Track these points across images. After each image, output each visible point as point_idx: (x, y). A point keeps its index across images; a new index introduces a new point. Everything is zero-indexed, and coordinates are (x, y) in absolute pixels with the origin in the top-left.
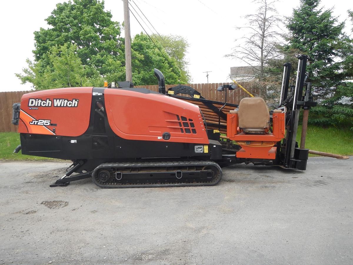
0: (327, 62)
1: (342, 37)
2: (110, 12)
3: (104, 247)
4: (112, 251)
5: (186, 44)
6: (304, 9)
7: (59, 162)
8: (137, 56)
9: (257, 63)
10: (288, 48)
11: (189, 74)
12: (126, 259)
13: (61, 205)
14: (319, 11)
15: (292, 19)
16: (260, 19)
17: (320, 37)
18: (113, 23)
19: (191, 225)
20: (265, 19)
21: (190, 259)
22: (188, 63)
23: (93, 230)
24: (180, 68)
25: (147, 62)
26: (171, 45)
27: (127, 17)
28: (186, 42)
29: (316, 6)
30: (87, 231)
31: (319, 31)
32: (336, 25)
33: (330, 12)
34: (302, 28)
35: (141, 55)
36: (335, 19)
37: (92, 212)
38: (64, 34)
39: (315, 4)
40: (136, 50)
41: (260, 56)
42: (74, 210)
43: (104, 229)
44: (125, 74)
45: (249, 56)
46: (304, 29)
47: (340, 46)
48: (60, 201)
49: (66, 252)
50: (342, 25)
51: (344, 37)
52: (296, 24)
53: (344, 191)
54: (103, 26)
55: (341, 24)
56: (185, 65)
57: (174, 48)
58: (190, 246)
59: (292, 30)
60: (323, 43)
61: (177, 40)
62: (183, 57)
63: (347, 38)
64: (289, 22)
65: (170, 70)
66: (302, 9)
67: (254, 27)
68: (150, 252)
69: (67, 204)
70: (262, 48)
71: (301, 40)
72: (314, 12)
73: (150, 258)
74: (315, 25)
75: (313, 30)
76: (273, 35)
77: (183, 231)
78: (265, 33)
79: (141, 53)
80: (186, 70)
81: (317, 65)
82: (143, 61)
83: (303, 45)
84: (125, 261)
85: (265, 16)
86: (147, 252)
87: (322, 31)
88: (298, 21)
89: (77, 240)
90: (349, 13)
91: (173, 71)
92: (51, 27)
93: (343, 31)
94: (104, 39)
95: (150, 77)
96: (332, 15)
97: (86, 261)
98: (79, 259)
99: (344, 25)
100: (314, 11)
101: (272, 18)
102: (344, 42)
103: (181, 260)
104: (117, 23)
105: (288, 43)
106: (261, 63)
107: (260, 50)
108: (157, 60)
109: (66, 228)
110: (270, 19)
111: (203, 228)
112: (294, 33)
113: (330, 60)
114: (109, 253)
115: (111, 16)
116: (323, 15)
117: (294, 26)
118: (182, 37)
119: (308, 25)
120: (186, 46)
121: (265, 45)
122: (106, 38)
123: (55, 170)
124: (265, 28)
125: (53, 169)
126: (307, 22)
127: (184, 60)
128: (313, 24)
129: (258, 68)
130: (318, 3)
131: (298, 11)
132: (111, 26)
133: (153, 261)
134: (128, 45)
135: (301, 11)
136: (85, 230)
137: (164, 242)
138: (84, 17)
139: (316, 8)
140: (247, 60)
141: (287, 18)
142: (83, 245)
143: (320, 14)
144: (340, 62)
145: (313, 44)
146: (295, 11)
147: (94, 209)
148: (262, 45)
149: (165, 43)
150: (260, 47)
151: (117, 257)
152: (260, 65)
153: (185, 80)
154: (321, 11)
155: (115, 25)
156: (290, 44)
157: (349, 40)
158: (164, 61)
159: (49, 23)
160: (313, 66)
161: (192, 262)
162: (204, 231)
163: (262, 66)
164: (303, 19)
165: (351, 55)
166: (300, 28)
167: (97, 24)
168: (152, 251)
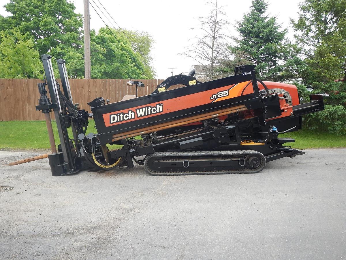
0: (272, 64)
1: (286, 42)
2: (73, 4)
3: (41, 224)
4: (47, 228)
5: (152, 40)
6: (253, 14)
7: (10, 151)
8: (99, 50)
9: (208, 63)
10: (238, 49)
11: (154, 70)
12: (59, 234)
13: (5, 189)
14: (266, 17)
15: (242, 23)
16: (211, 21)
17: (266, 41)
18: (76, 15)
19: (125, 206)
20: (215, 21)
21: (116, 232)
22: (153, 59)
23: (32, 211)
24: (145, 63)
25: (110, 56)
26: (137, 40)
27: (87, 10)
28: (151, 38)
29: (263, 12)
30: (28, 211)
31: (265, 35)
32: (280, 30)
33: (275, 19)
34: (250, 32)
35: (103, 49)
36: (279, 25)
37: (35, 195)
38: (23, 23)
39: (263, 10)
40: (98, 43)
41: (211, 55)
42: (18, 194)
43: (44, 210)
44: (83, 66)
45: (201, 56)
46: (252, 33)
47: (282, 50)
48: (5, 186)
49: (3, 229)
50: (285, 32)
51: (287, 42)
52: (245, 28)
53: (267, 178)
54: (65, 18)
55: (285, 30)
56: (150, 60)
57: (140, 43)
58: (120, 222)
59: (242, 33)
60: (267, 47)
61: (143, 35)
62: (149, 53)
63: (289, 43)
64: (239, 26)
65: (133, 65)
66: (251, 14)
67: (206, 29)
68: (82, 227)
69: (12, 188)
70: (212, 49)
71: (250, 42)
72: (262, 18)
73: (81, 233)
74: (262, 30)
75: (260, 35)
76: (223, 37)
77: (117, 211)
78: (216, 35)
79: (103, 47)
80: (151, 65)
81: (262, 67)
82: (106, 55)
83: (251, 48)
84: (58, 235)
85: (216, 19)
86: (80, 228)
87: (268, 36)
88: (247, 25)
89: (16, 219)
90: (291, 20)
91: (136, 66)
92: (10, 14)
93: (285, 37)
94: (66, 30)
95: (113, 71)
96: (277, 21)
97: (21, 236)
98: (14, 234)
99: (288, 31)
100: (262, 16)
101: (222, 21)
102: (285, 47)
103: (108, 233)
104: (80, 15)
105: (238, 45)
106: (211, 63)
107: (211, 50)
108: (119, 54)
109: (7, 209)
110: (220, 22)
111: (136, 208)
112: (244, 37)
113: (275, 63)
114: (44, 229)
115: (74, 8)
116: (269, 21)
117: (243, 30)
118: (148, 33)
119: (254, 30)
120: (152, 42)
121: (215, 45)
122: (68, 29)
123: (5, 158)
124: (216, 30)
125: (3, 157)
126: (255, 27)
127: (149, 55)
128: (260, 29)
129: (208, 67)
130: (265, 10)
131: (247, 16)
132: (73, 18)
133: (83, 235)
134: (87, 38)
135: (251, 16)
136: (25, 210)
137: (98, 220)
138: (46, 7)
139: (263, 14)
140: (199, 59)
141: (237, 22)
142: (21, 223)
143: (267, 20)
144: (282, 64)
145: (260, 47)
146: (245, 16)
147: (38, 193)
148: (213, 46)
149: (131, 38)
150: (211, 48)
151: (51, 232)
152: (211, 64)
153: (149, 75)
154: (268, 17)
155: (78, 17)
156: (239, 46)
157: (291, 45)
158: (127, 55)
159: (8, 10)
160: (259, 68)
161: (118, 235)
162: (136, 211)
163: (212, 65)
164: (252, 24)
165: (291, 59)
166: (249, 32)
167: (60, 15)
168: (84, 227)
